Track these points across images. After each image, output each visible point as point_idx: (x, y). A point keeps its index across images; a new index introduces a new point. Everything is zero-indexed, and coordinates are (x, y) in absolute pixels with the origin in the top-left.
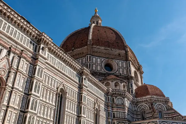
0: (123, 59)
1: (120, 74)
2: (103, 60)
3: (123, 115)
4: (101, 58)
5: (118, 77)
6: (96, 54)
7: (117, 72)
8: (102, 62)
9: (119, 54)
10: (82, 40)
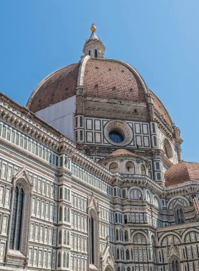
0: (142, 120)
1: (138, 146)
2: (105, 123)
3: (141, 218)
4: (102, 119)
5: (133, 152)
6: (92, 113)
7: (132, 144)
8: (104, 127)
9: (135, 111)
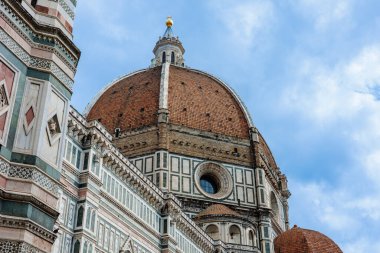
0: (245, 163)
1: (239, 200)
2: (196, 164)
4: (192, 159)
6: (178, 149)
7: (231, 197)
8: (194, 170)
9: (236, 150)
10: (143, 110)
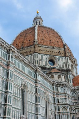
0: (63, 56)
1: (61, 67)
3: (65, 101)
4: (46, 55)
5: (59, 70)
6: (41, 52)
7: (58, 66)
8: (46, 59)
9: (59, 51)
10: (30, 40)
